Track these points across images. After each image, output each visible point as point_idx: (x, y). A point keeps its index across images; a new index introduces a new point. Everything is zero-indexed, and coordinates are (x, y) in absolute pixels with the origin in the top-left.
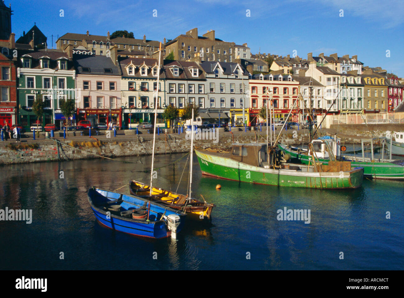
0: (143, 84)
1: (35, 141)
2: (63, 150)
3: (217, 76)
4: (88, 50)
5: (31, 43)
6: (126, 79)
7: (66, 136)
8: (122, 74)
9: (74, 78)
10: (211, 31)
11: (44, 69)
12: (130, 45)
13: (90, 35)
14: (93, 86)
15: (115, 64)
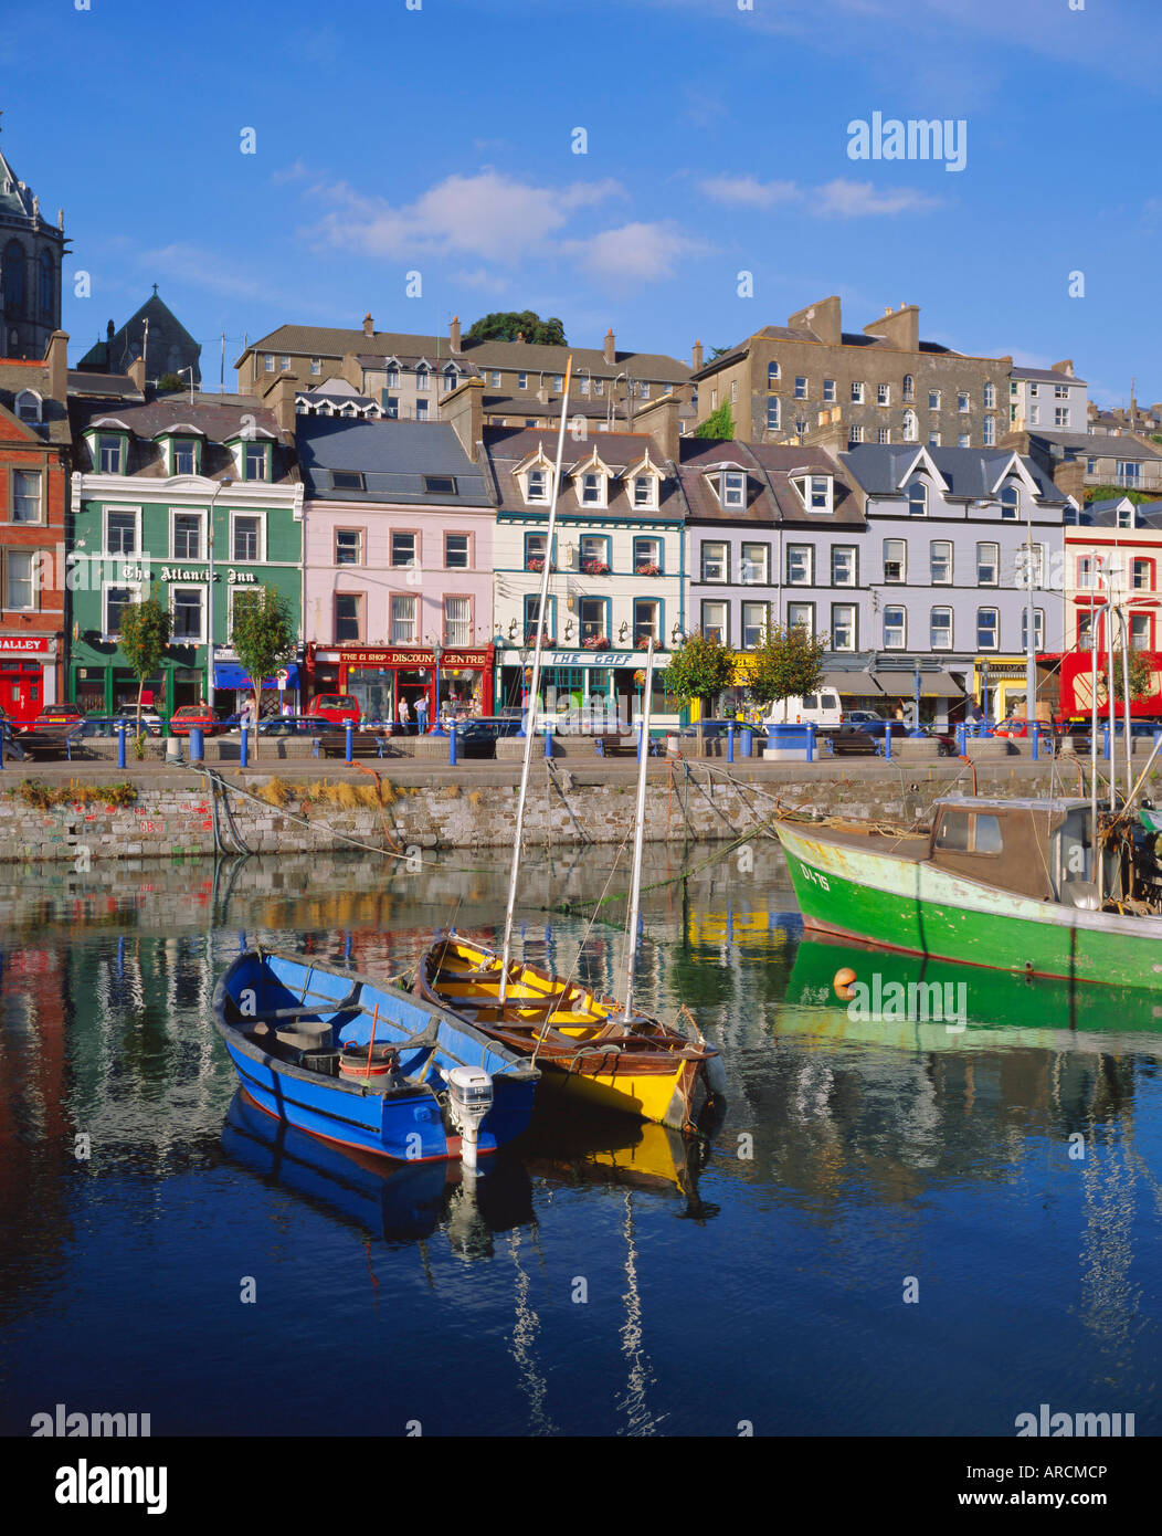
0: (587, 541)
1: (123, 774)
2: (231, 816)
3: (917, 508)
4: (366, 395)
5: (135, 371)
6: (517, 522)
7: (248, 755)
8: (500, 502)
9: (297, 513)
10: (903, 307)
11: (176, 477)
12: (545, 374)
13: (375, 333)
14: (376, 547)
15: (470, 457)
